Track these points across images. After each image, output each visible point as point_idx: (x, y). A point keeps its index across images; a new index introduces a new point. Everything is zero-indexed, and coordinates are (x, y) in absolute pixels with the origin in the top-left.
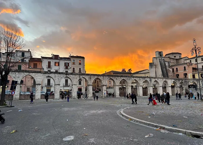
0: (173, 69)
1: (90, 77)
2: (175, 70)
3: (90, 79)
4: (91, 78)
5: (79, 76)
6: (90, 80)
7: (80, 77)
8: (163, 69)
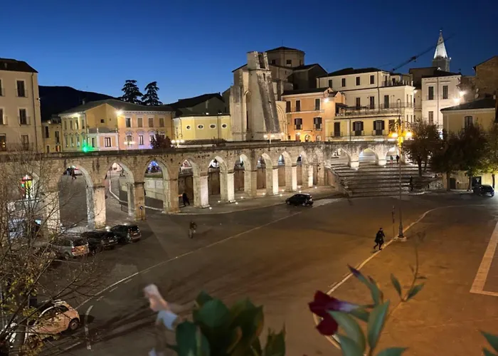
0: (288, 104)
1: (96, 162)
2: (293, 105)
3: (96, 170)
4: (98, 166)
5: (62, 161)
6: (98, 173)
7: (65, 164)
8: (267, 107)
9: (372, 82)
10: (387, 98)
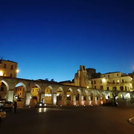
0: (92, 82)
9: (118, 76)
10: (123, 80)
